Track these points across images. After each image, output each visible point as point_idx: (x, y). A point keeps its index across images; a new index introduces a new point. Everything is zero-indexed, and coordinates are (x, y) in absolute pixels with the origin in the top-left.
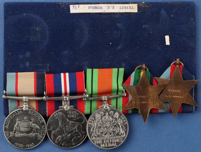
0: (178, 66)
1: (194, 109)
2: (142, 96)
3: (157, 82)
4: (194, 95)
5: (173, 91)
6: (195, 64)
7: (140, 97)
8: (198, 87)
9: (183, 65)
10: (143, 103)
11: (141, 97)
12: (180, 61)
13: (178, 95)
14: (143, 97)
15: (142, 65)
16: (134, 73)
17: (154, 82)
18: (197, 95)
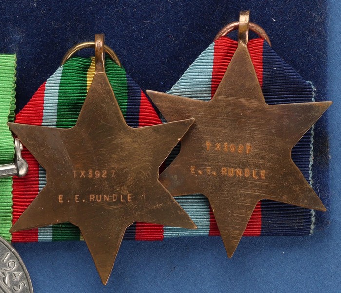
0: (243, 45)
1: (313, 219)
2: (90, 172)
3: (158, 112)
4: (311, 163)
5: (222, 148)
6: (320, 34)
7: (83, 173)
8: (329, 130)
9: (265, 41)
10: (95, 202)
11: (87, 174)
12: (251, 20)
13: (243, 165)
14: (94, 175)
15: (93, 40)
16: (59, 72)
17: (145, 109)
18: (327, 163)
